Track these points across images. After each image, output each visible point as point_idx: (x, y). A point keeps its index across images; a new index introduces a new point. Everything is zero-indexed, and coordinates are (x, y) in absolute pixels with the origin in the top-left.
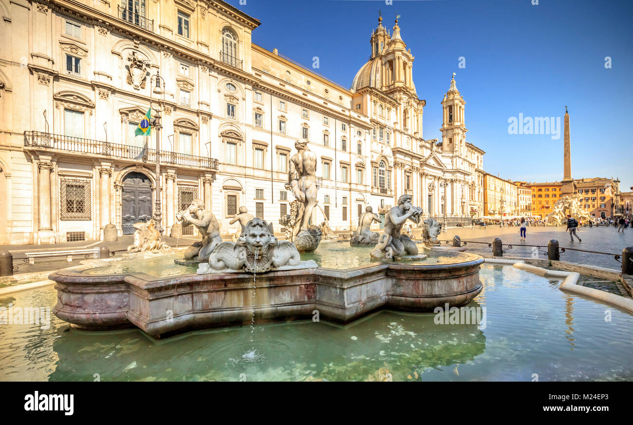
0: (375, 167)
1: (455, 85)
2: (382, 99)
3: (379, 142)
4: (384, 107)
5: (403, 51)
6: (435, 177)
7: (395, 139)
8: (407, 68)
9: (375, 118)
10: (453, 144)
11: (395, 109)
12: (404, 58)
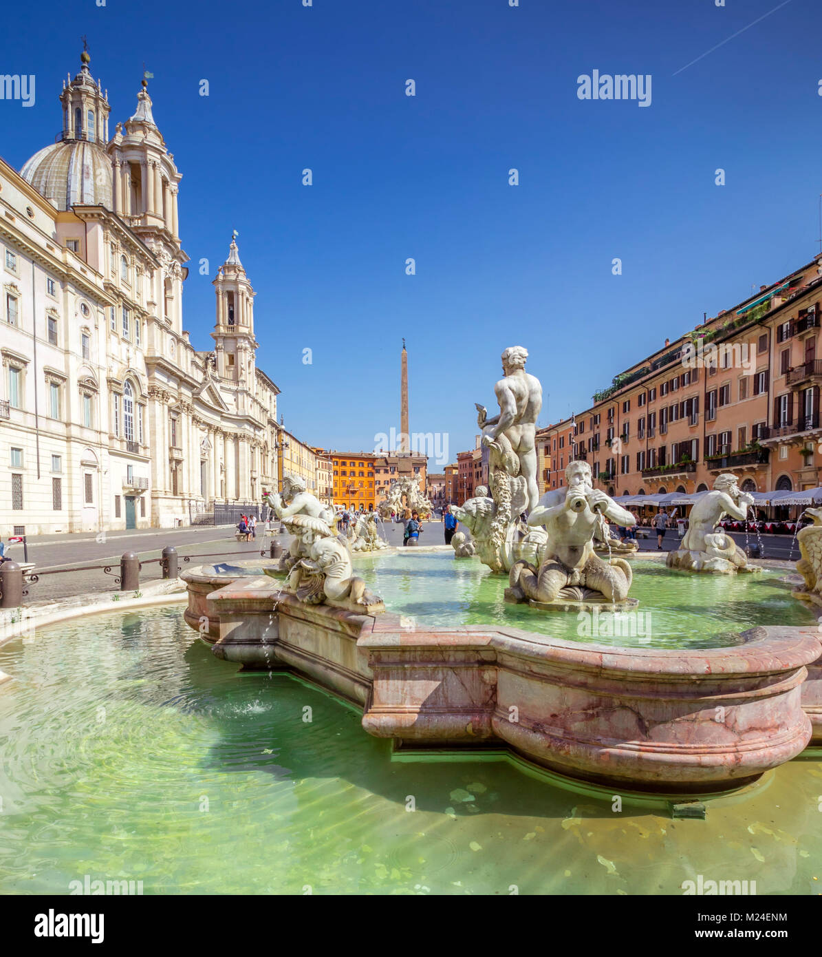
0: (115, 392)
1: (237, 255)
2: (127, 244)
3: (123, 339)
4: (129, 263)
5: (163, 153)
6: (210, 426)
7: (151, 339)
8: (168, 192)
9: (113, 281)
10: (237, 367)
11: (149, 275)
12: (163, 170)
